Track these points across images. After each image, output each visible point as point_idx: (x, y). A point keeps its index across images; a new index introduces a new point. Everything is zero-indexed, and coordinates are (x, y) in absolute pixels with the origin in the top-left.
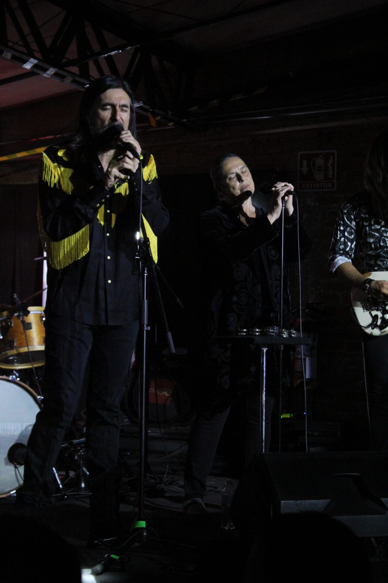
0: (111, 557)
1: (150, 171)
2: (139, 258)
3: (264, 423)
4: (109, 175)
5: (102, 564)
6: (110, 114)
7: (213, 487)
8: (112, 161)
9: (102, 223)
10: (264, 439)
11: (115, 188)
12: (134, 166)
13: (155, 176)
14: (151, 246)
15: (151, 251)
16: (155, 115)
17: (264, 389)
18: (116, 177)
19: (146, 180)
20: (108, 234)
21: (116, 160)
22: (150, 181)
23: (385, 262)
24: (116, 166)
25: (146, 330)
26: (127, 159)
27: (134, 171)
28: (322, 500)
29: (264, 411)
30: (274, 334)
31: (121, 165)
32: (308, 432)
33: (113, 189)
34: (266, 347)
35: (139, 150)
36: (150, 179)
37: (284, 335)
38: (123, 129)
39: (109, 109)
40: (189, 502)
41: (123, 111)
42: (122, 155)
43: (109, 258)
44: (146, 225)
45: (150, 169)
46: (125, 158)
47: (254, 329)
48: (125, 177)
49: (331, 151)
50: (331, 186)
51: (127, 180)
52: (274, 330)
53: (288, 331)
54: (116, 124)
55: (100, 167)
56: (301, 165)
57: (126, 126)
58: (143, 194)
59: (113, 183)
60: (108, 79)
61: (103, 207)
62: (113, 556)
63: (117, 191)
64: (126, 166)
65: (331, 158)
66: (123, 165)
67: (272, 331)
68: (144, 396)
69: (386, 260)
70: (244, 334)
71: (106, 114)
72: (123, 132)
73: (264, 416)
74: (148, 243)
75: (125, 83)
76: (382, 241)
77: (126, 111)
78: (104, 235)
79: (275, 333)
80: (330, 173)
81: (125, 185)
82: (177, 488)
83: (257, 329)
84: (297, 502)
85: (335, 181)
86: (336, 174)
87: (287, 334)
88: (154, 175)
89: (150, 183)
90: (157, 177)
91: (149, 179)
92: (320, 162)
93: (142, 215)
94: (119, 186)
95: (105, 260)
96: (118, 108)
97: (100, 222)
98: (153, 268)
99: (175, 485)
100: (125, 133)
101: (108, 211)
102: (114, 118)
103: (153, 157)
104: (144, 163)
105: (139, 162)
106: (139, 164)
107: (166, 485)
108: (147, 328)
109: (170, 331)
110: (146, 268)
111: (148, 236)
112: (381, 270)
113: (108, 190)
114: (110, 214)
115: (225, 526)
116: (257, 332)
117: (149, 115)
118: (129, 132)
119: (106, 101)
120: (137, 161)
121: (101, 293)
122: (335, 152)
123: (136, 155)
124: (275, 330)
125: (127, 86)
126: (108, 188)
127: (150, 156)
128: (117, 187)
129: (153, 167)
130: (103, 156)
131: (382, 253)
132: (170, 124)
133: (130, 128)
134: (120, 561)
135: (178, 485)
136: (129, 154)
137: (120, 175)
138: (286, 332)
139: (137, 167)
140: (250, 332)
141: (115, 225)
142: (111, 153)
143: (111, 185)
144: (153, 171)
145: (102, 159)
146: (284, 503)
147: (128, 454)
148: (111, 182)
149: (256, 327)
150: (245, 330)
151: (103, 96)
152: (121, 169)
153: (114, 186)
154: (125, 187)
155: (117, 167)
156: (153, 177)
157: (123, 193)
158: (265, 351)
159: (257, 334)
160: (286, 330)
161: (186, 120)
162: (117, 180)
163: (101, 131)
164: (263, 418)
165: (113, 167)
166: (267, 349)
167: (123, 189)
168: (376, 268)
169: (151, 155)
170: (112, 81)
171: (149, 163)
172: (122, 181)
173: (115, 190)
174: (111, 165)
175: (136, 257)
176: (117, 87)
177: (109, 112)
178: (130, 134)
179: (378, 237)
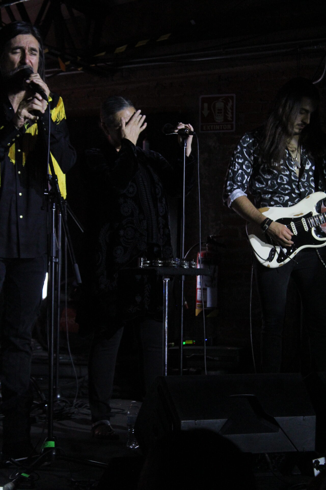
0: (22, 476)
1: (58, 112)
2: (47, 194)
3: (166, 349)
4: (19, 116)
5: (13, 482)
6: (19, 57)
7: (120, 409)
8: (22, 103)
9: (14, 161)
10: (166, 363)
11: (25, 129)
12: (43, 107)
13: (64, 118)
14: (59, 182)
15: (59, 188)
16: (64, 60)
17: (167, 316)
18: (25, 118)
19: (54, 121)
20: (19, 172)
21: (26, 102)
22: (58, 122)
23: (282, 198)
24: (25, 107)
25: (54, 262)
26: (36, 101)
27: (43, 112)
28: (219, 420)
29: (166, 337)
30: (175, 265)
31: (30, 106)
32: (208, 357)
33: (23, 129)
34: (168, 278)
35: (47, 92)
36: (59, 120)
37: (184, 266)
38: (32, 72)
39: (19, 53)
40: (96, 423)
41: (32, 55)
42: (31, 97)
43: (20, 194)
44: (54, 163)
45: (59, 111)
46: (34, 100)
47: (156, 261)
48: (34, 117)
49: (230, 95)
50: (230, 128)
51: (36, 121)
52: (175, 261)
53: (189, 262)
54: (25, 67)
55: (11, 108)
56: (203, 109)
57: (35, 69)
58: (51, 133)
59: (23, 123)
60: (19, 24)
61: (14, 146)
62: (23, 474)
63: (28, 131)
64: (35, 107)
65: (231, 101)
66: (32, 106)
67: (174, 262)
68: (53, 324)
69: (283, 196)
70: (148, 266)
71: (17, 58)
72: (33, 75)
73: (166, 342)
74: (56, 180)
75: (35, 29)
76: (279, 179)
77: (35, 55)
78: (16, 173)
79: (177, 264)
80: (230, 115)
81: (35, 125)
82: (86, 410)
83: (160, 261)
84: (196, 422)
85: (234, 123)
86: (234, 116)
87: (188, 265)
88: (63, 115)
89: (58, 124)
90: (65, 118)
91: (57, 120)
92: (220, 105)
93: (51, 153)
94: (29, 127)
95: (16, 197)
96: (27, 51)
97: (11, 160)
98: (61, 203)
99: (84, 407)
100: (35, 76)
101: (19, 151)
102: (23, 61)
103: (62, 99)
104: (53, 105)
105: (47, 104)
106: (48, 106)
107: (76, 408)
108: (56, 260)
109: (77, 263)
110: (54, 204)
111: (56, 174)
112: (278, 205)
113: (18, 130)
114: (21, 153)
115: (131, 445)
116: (160, 263)
117: (60, 60)
118: (38, 75)
119: (16, 45)
120: (46, 103)
121: (14, 227)
122: (234, 95)
123: (44, 97)
124: (177, 261)
125: (36, 32)
126: (18, 128)
127: (58, 99)
128: (28, 127)
129: (61, 108)
130: (14, 98)
131: (279, 190)
132: (79, 69)
133: (39, 71)
134: (29, 479)
135: (87, 408)
136: (38, 95)
137: (29, 115)
138: (187, 263)
139: (45, 108)
140: (153, 264)
141: (25, 164)
142: (22, 94)
143: (21, 125)
144: (61, 112)
145: (13, 101)
146: (184, 422)
147: (41, 380)
148: (21, 122)
149: (159, 259)
150: (148, 262)
151: (13, 41)
152: (30, 110)
153: (24, 126)
154: (35, 127)
155: (27, 108)
156: (61, 118)
157: (33, 134)
158: (167, 281)
159: (160, 265)
160: (187, 262)
161: (94, 65)
162: (27, 120)
163: (11, 74)
164: (166, 344)
165: (23, 108)
166: (169, 279)
167: (32, 130)
168: (272, 203)
169: (60, 97)
170: (22, 26)
171: (57, 105)
172: (31, 122)
173: (25, 130)
174: (21, 106)
175: (45, 193)
176: (27, 33)
177: (19, 56)
178: (38, 76)
179: (276, 174)
